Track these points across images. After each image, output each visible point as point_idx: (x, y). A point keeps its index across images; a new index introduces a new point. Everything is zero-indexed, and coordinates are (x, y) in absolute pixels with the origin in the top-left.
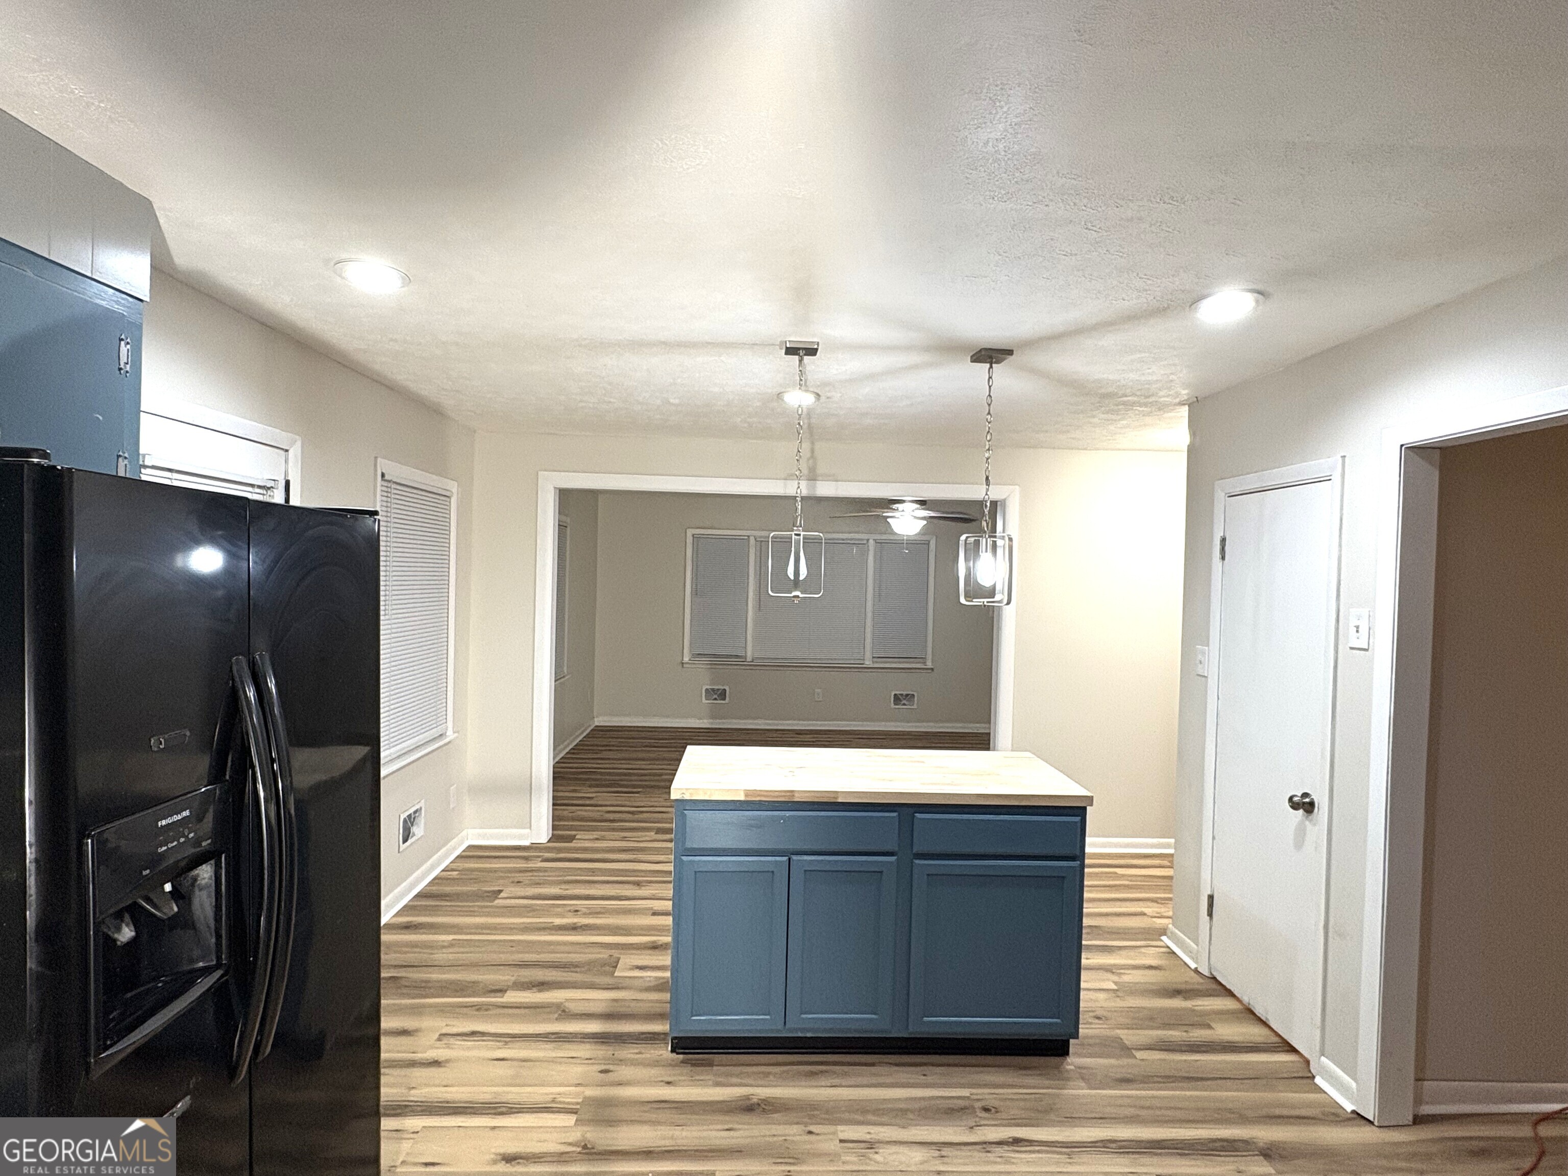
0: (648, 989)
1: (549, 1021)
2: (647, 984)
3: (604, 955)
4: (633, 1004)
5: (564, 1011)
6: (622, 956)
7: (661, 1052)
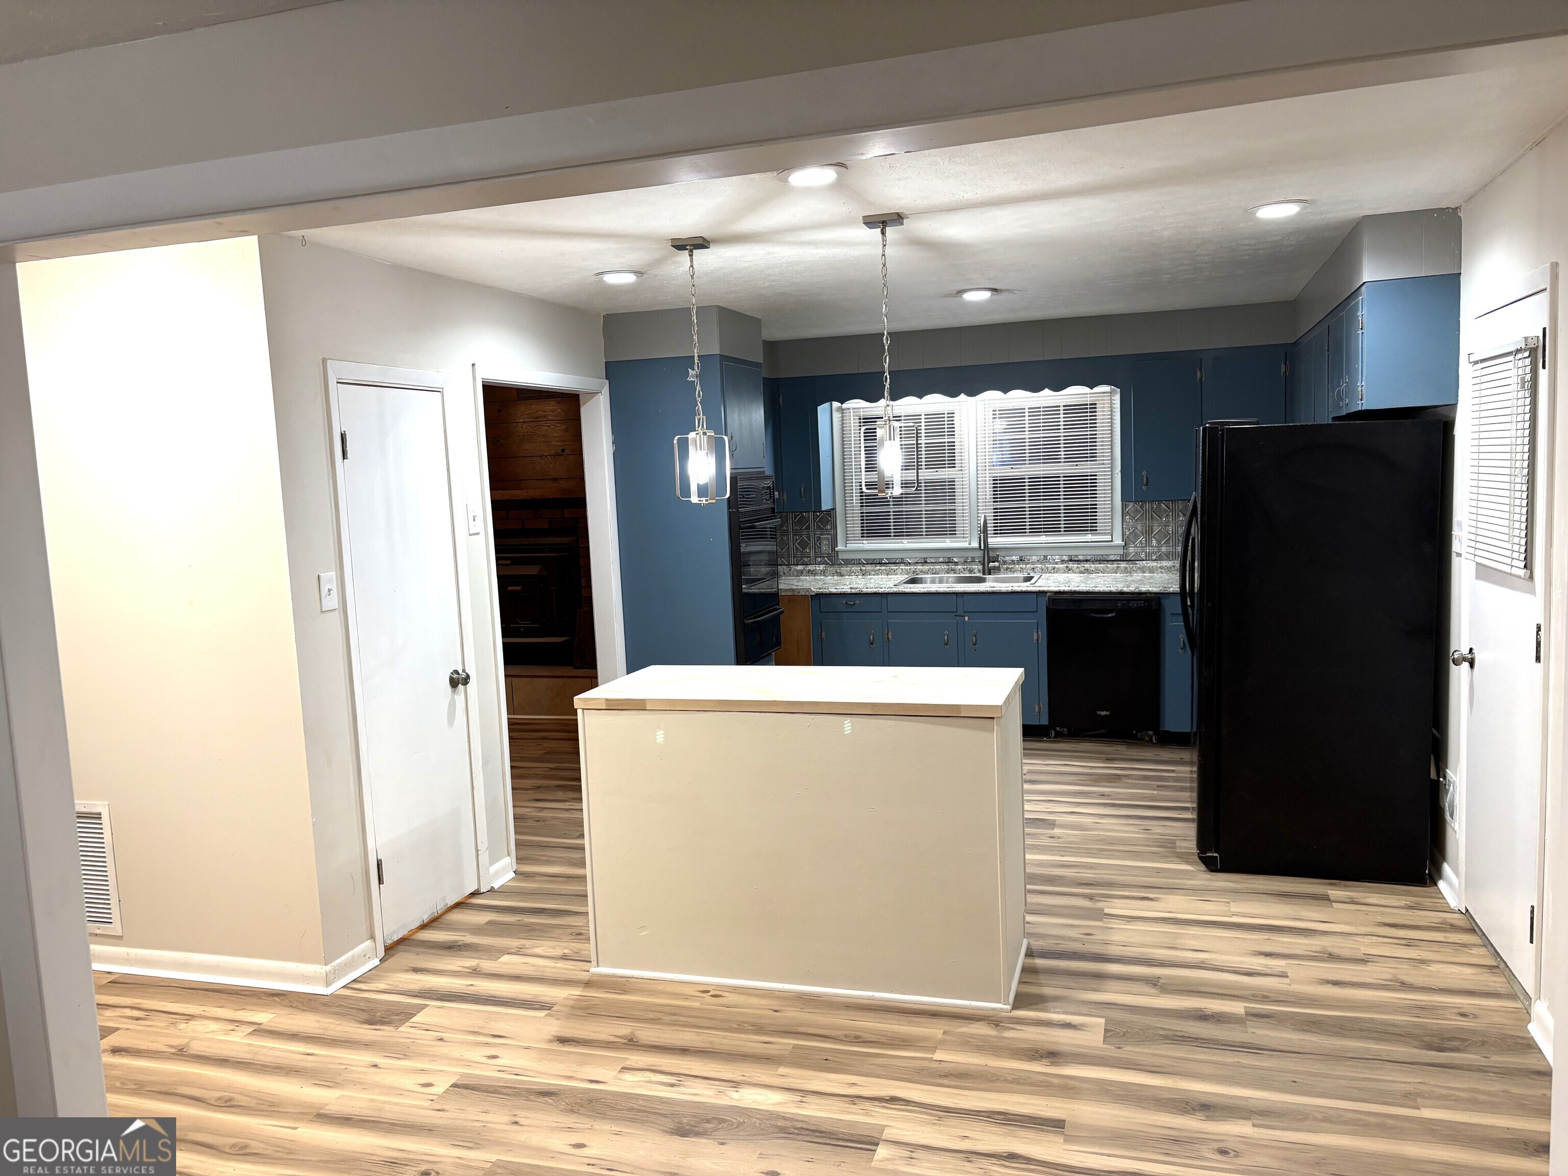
0: (1056, 999)
1: (1168, 977)
2: (1058, 1004)
3: (1130, 1051)
4: (1073, 985)
5: (1155, 985)
6: (1101, 1045)
7: (1034, 943)
